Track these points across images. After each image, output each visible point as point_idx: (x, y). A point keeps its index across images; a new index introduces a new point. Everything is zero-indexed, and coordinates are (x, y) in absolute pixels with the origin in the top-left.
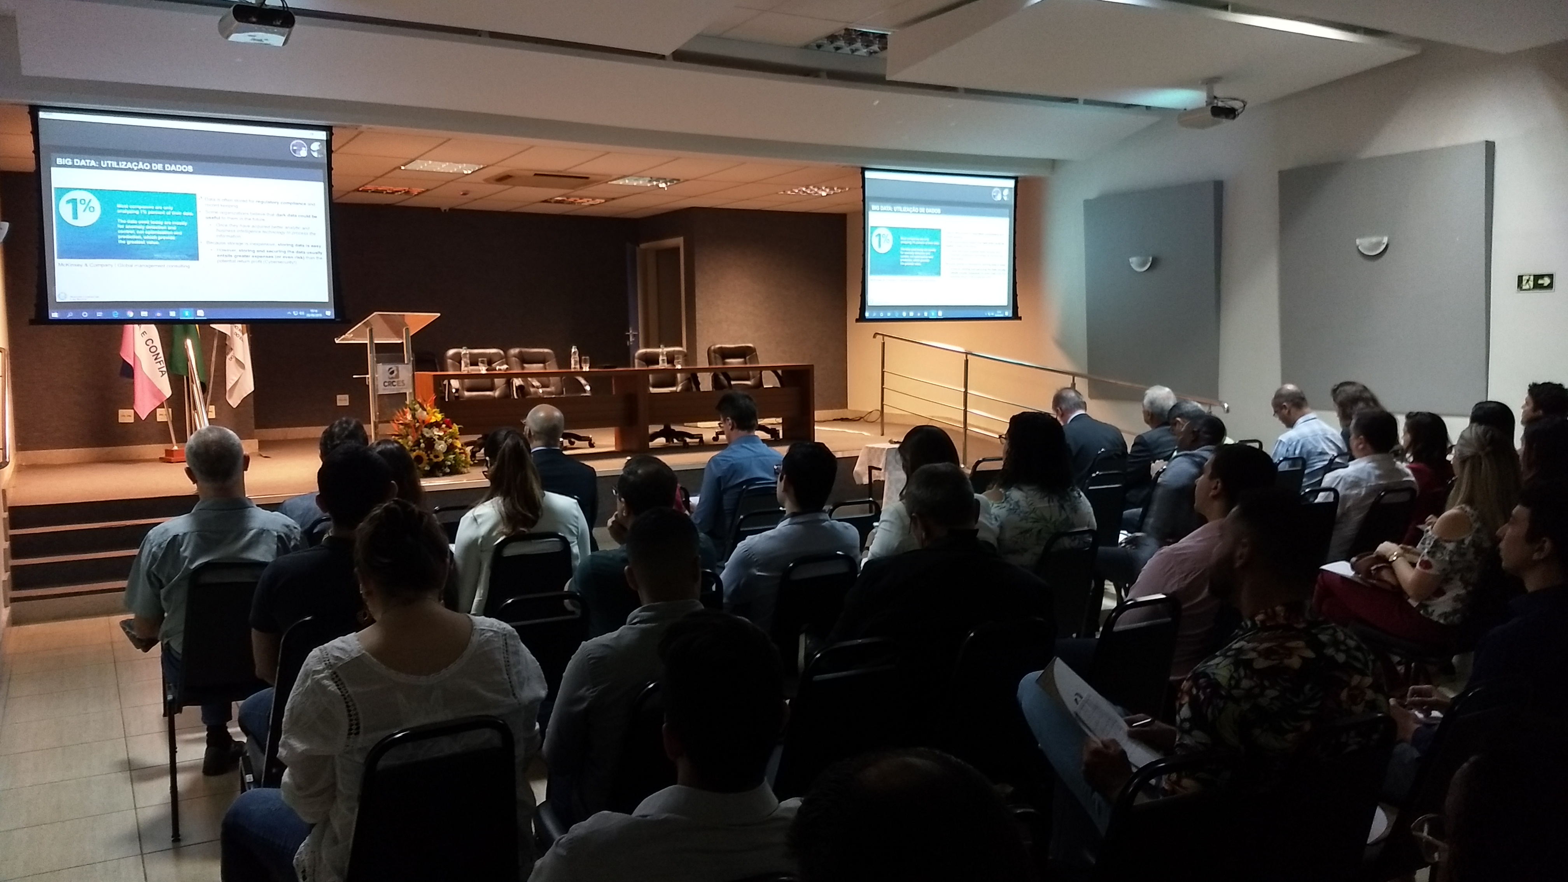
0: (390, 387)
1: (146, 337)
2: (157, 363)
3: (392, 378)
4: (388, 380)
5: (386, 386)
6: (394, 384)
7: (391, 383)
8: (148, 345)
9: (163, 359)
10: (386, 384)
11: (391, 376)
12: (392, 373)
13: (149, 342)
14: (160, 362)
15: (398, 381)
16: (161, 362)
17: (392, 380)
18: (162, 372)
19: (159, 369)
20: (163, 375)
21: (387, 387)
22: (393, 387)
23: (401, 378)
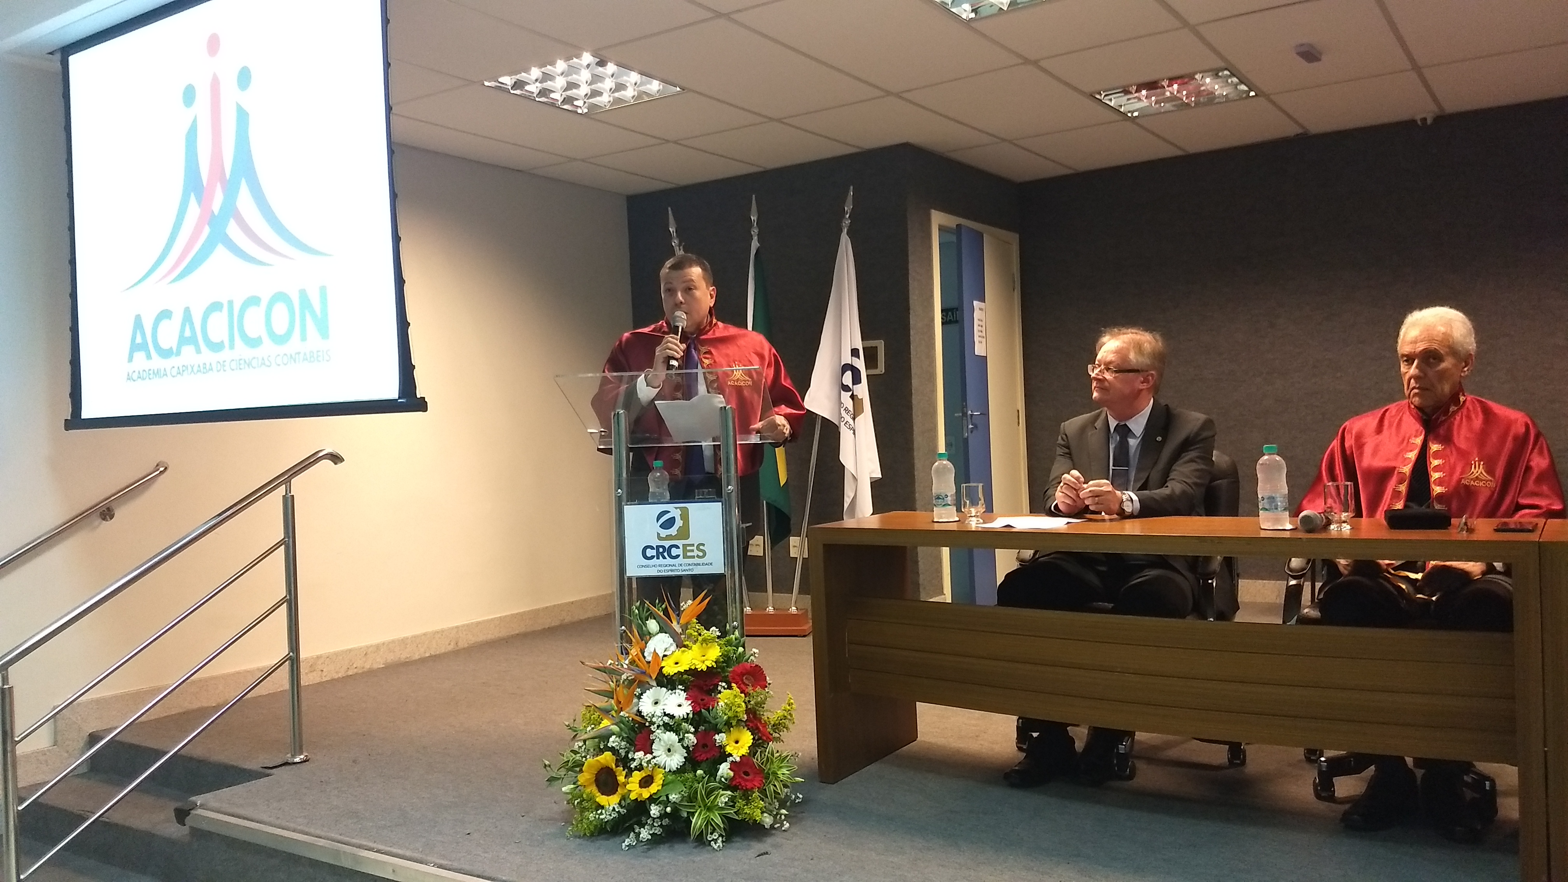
0: (662, 561)
3: (669, 537)
4: (655, 542)
5: (652, 558)
6: (674, 552)
7: (663, 552)
10: (650, 553)
11: (664, 533)
12: (667, 524)
15: (685, 546)
17: (667, 544)
21: (655, 561)
22: (669, 561)
23: (694, 538)
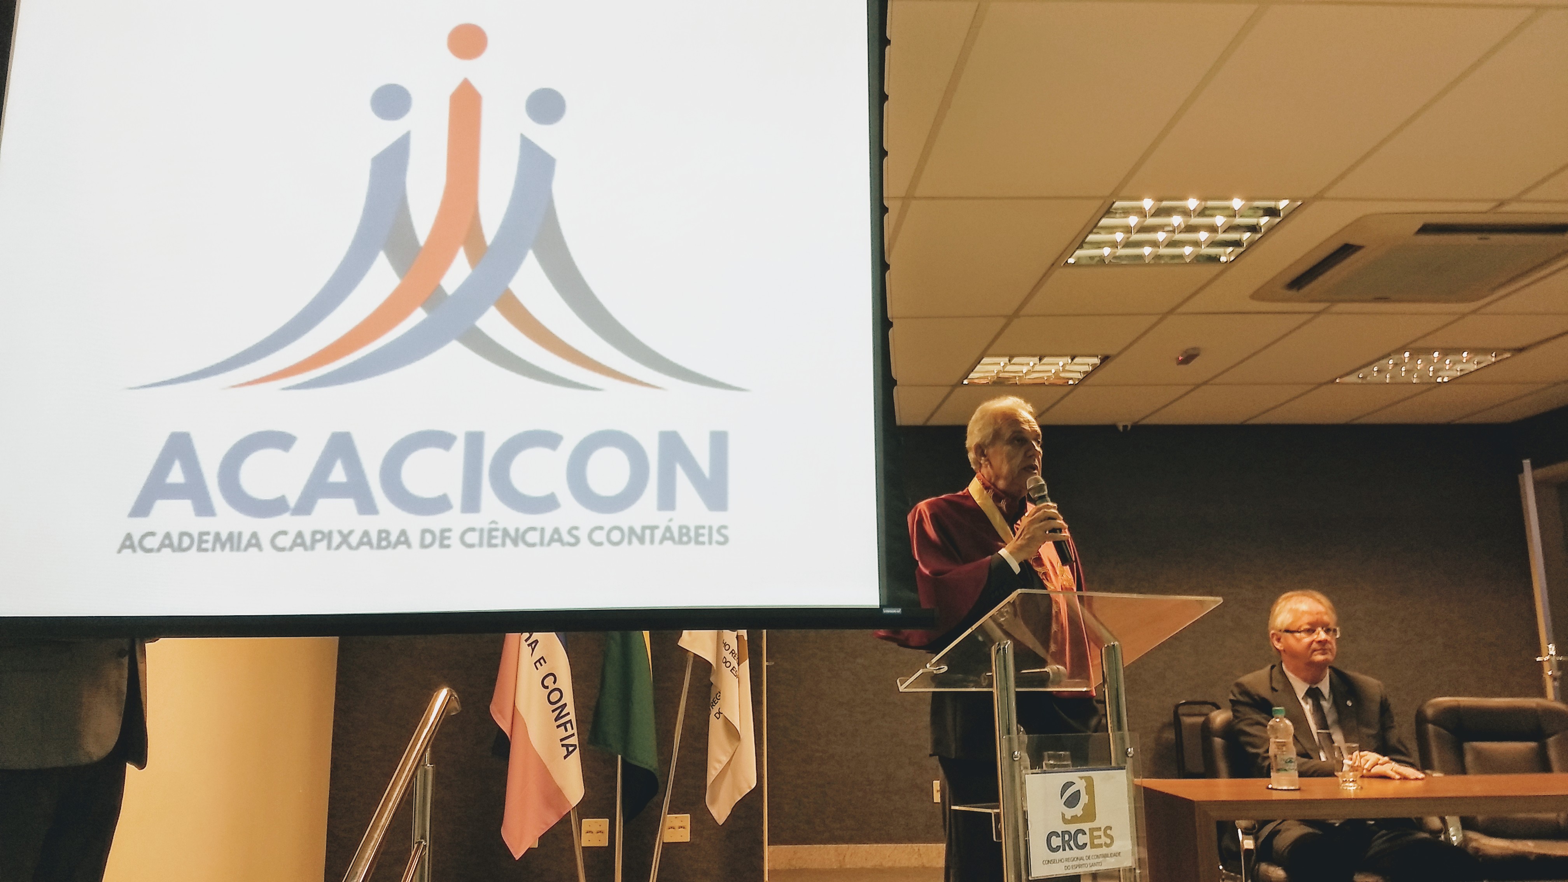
0: (1068, 853)
1: (544, 670)
2: (558, 727)
3: (1075, 819)
4: (1060, 827)
5: (1057, 849)
6: (1081, 839)
7: (1070, 840)
8: (547, 687)
9: (572, 717)
11: (1070, 813)
12: (1072, 801)
13: (549, 681)
14: (564, 724)
15: (1092, 830)
16: (568, 726)
17: (1072, 828)
18: (567, 746)
19: (562, 740)
20: (569, 753)
21: (1060, 854)
22: (1076, 852)
23: (1100, 818)
